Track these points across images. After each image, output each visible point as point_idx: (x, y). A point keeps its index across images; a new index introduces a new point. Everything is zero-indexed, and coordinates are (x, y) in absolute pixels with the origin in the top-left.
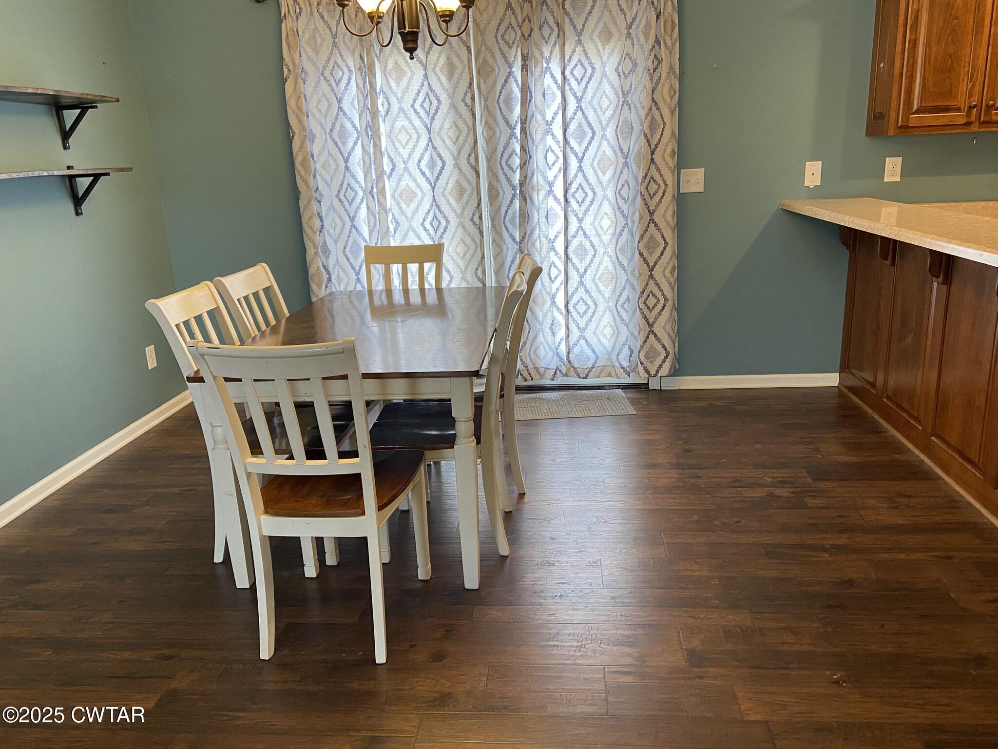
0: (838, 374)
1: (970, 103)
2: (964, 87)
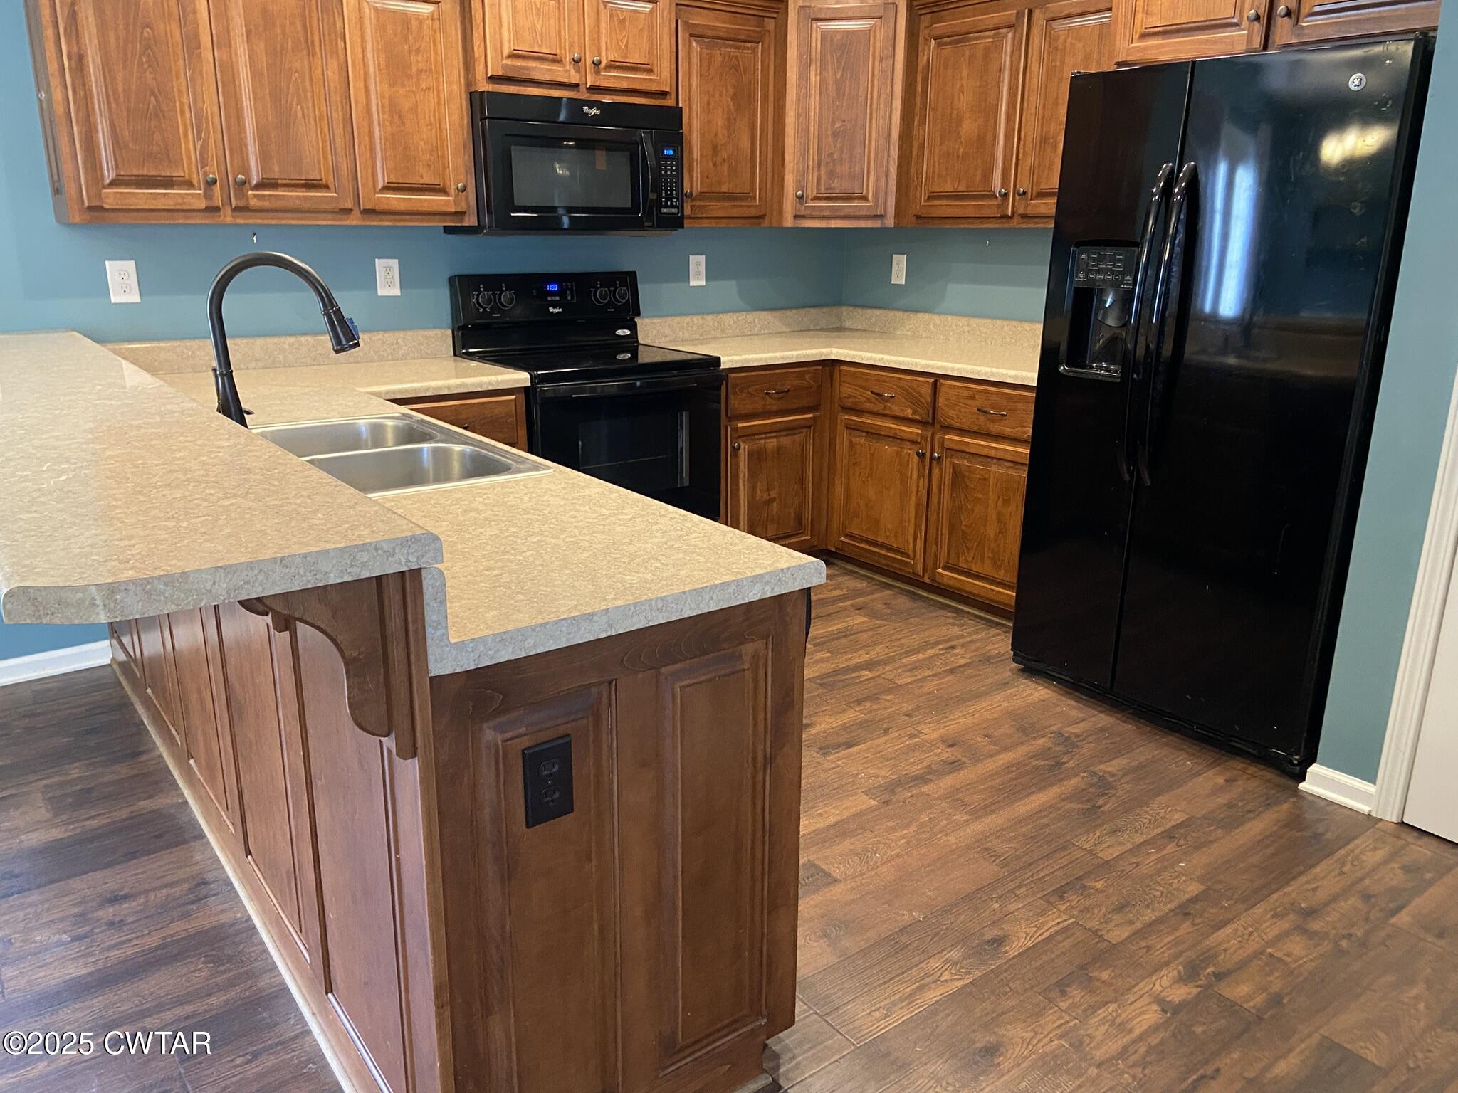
0: (108, 642)
1: (206, 174)
2: (189, 147)
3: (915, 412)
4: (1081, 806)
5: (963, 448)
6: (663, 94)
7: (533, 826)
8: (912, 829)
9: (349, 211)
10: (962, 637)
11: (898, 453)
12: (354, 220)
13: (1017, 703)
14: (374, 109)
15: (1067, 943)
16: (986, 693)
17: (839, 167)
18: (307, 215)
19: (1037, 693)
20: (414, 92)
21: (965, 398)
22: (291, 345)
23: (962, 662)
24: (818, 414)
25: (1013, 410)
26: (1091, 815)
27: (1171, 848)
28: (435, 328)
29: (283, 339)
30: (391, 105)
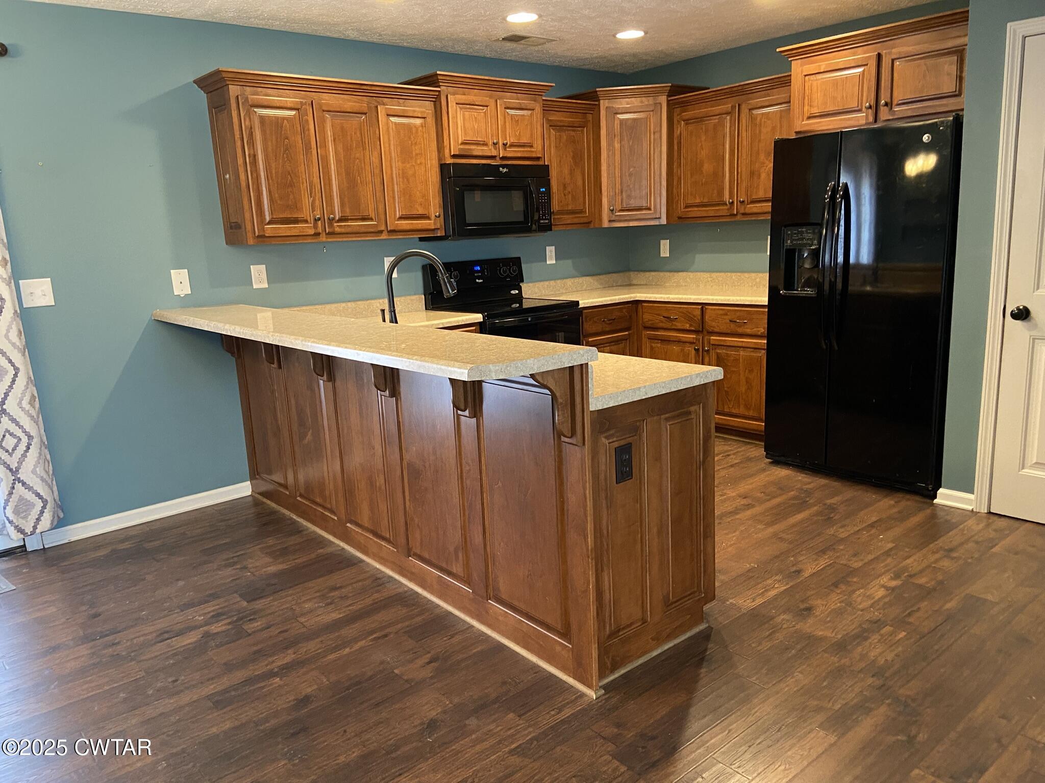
0: (249, 482)
1: (314, 216)
2: (306, 201)
3: (691, 325)
4: (823, 518)
5: (722, 343)
6: (538, 159)
7: (619, 483)
8: (737, 533)
9: (381, 232)
10: (732, 450)
11: (682, 350)
12: (384, 236)
13: (772, 478)
14: (394, 176)
15: (833, 570)
16: (755, 475)
17: (633, 192)
18: (362, 235)
19: (782, 473)
20: (414, 166)
21: (721, 315)
22: (344, 307)
23: (737, 461)
24: (630, 332)
25: (750, 320)
26: (829, 521)
27: (873, 531)
28: (415, 294)
29: (339, 304)
30: (403, 173)
